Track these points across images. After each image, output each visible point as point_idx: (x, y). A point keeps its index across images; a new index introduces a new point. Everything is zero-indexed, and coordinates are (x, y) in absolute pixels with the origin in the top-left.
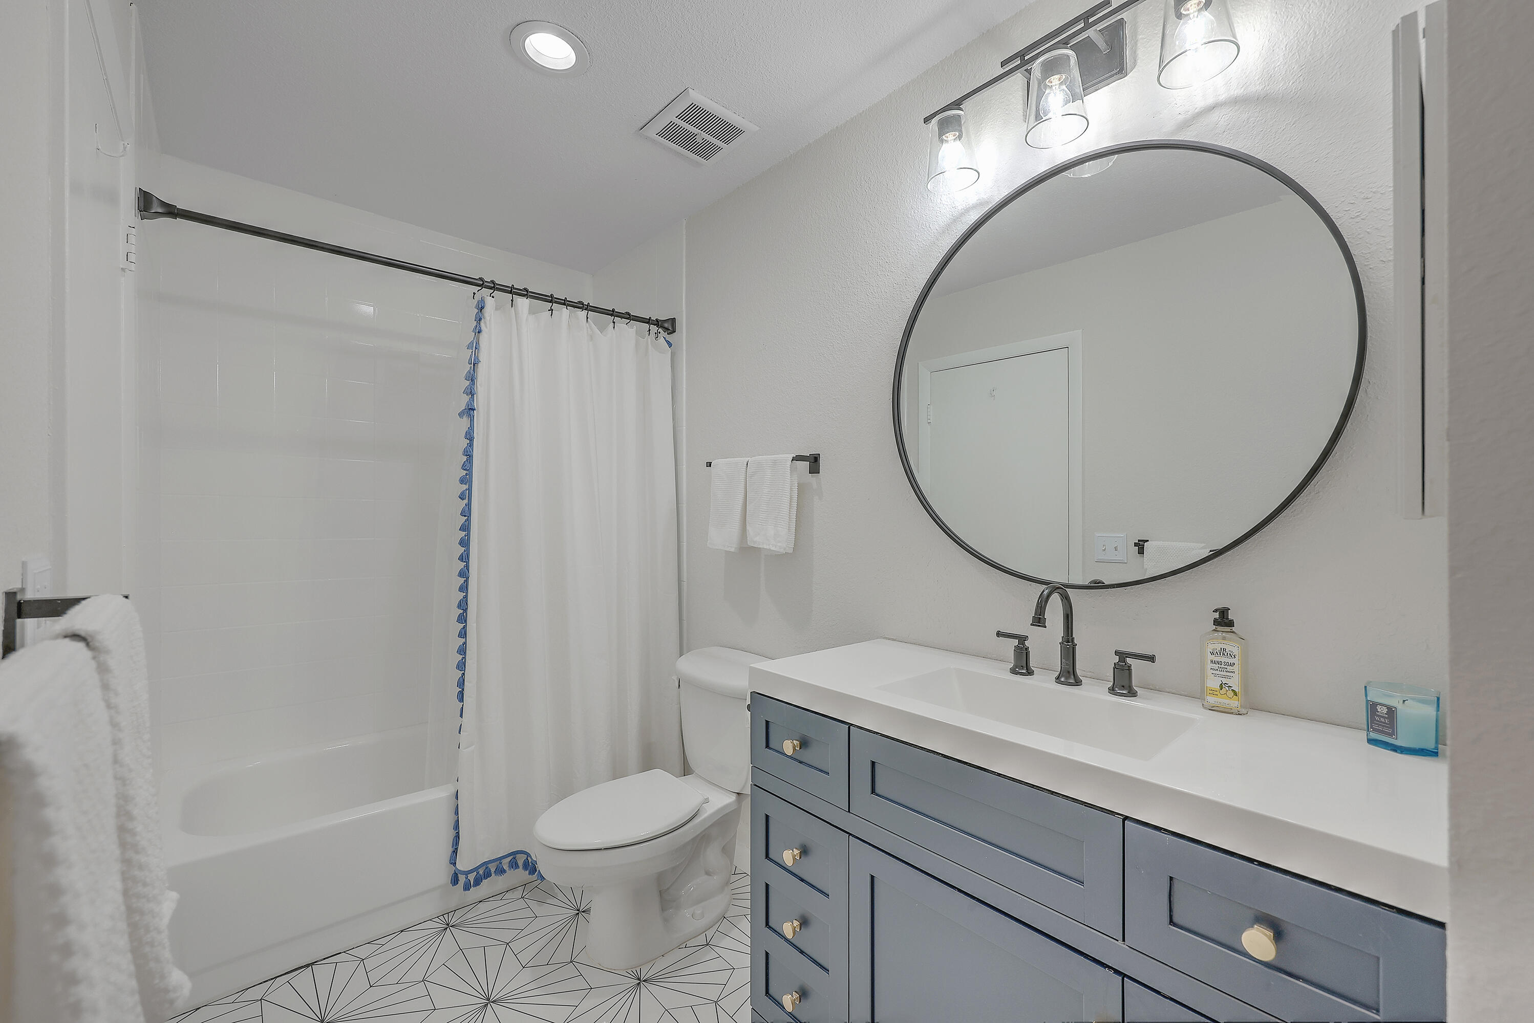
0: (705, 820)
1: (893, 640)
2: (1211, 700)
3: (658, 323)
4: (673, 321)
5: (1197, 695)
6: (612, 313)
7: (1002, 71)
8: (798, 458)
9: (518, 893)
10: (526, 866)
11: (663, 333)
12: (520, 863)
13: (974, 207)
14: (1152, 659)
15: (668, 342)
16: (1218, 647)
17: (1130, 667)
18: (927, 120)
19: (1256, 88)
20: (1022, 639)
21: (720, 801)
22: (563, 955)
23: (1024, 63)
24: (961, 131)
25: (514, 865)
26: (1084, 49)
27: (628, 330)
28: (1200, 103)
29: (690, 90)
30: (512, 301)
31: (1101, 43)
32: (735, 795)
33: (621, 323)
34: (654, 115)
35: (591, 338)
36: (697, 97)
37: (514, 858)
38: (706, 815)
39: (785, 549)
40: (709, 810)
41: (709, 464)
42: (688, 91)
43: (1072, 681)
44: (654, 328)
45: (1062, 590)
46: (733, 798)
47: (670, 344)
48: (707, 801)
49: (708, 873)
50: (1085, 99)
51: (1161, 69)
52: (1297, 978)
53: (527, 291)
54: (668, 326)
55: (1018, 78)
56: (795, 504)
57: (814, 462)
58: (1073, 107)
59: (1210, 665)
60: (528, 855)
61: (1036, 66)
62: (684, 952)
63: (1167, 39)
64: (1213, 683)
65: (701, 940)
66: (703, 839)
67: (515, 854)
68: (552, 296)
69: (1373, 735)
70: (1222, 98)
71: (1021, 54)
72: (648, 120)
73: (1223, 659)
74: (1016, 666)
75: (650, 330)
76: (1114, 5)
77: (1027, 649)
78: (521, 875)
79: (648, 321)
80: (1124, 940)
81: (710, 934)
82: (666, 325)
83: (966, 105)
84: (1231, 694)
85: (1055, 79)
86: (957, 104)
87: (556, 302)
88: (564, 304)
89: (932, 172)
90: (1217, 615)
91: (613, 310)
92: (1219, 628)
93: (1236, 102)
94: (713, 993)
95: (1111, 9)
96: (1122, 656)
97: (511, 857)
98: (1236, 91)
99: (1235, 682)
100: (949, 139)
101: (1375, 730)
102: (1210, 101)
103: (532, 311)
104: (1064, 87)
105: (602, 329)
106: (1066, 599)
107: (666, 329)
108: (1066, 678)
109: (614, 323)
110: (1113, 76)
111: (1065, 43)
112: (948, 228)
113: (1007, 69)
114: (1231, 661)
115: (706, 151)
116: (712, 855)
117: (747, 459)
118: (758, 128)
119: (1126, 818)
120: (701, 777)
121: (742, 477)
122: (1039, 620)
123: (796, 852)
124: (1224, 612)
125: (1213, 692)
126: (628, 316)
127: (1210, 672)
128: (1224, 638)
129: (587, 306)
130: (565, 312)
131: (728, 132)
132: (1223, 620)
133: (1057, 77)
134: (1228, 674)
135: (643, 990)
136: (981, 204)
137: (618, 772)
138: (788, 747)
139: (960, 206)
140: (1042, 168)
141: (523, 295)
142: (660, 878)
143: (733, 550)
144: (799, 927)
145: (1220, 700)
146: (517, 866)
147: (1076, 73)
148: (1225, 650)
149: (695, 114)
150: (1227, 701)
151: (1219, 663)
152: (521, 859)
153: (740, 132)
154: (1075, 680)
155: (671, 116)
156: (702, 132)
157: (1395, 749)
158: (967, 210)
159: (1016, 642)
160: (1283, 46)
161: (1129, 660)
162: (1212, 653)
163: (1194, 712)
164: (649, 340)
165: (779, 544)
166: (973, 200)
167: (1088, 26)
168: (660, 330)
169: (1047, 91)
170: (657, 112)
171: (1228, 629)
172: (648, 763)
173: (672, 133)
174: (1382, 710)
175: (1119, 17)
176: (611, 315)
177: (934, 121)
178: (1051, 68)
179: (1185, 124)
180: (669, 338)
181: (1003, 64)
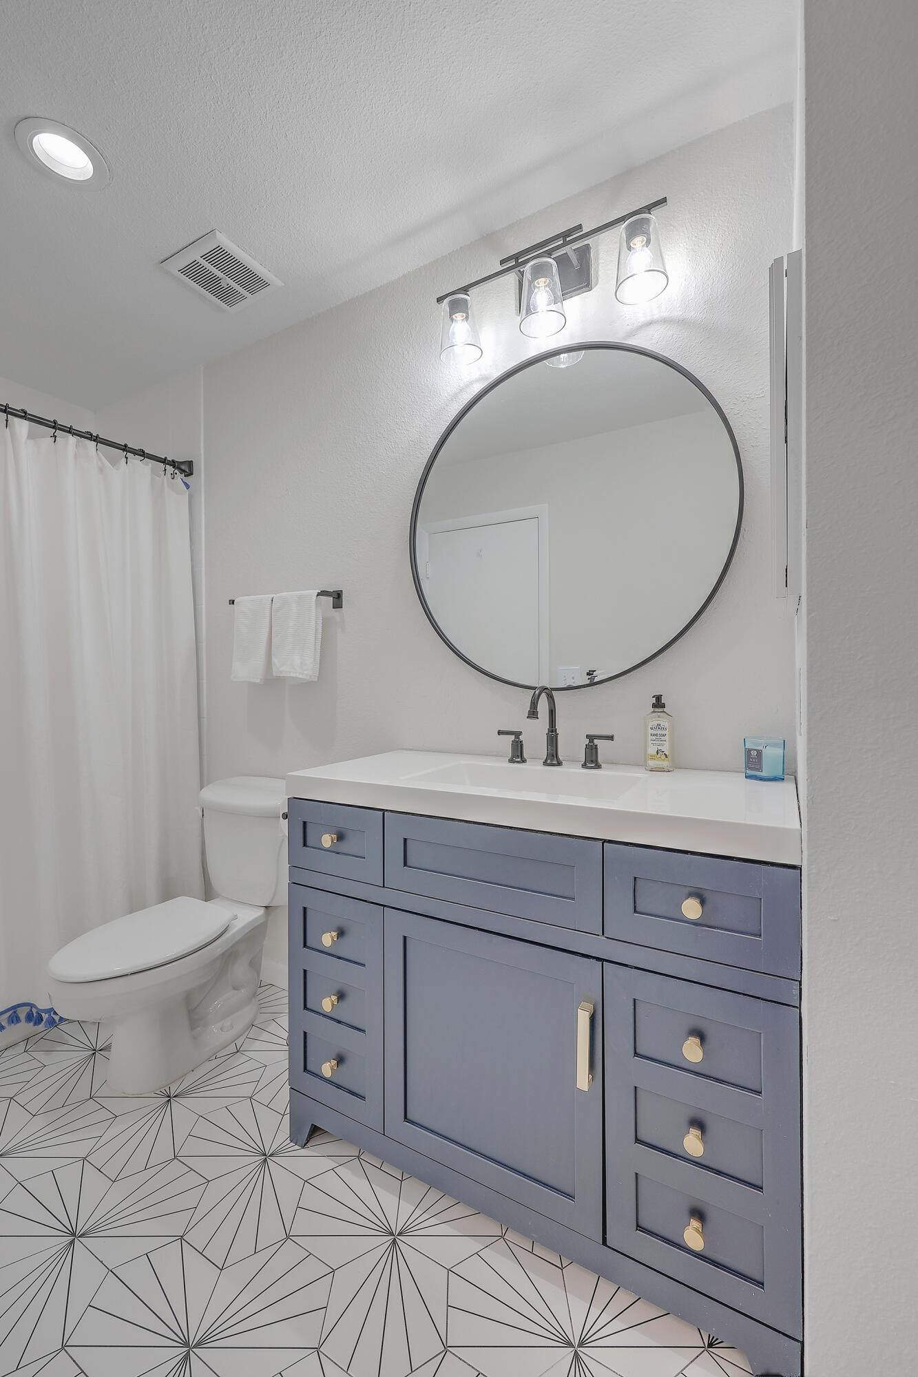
0: (234, 934)
1: (411, 750)
2: (651, 763)
3: (173, 464)
4: (190, 464)
5: (641, 763)
6: (125, 448)
7: (500, 268)
8: (323, 593)
9: (22, 1046)
10: (29, 1018)
11: (179, 476)
12: (22, 1016)
13: (478, 380)
14: (611, 738)
15: (186, 484)
16: (655, 723)
17: (596, 746)
18: (440, 300)
19: (677, 314)
20: (517, 734)
21: (248, 916)
22: (82, 1092)
23: (518, 265)
24: (467, 313)
25: (14, 1019)
26: (563, 261)
27: (144, 469)
28: (642, 319)
29: (217, 232)
30: (7, 421)
31: (574, 258)
32: (263, 909)
33: (135, 460)
34: (176, 250)
35: (101, 470)
36: (223, 240)
37: (15, 1012)
38: (235, 930)
39: (310, 677)
40: (238, 925)
41: (232, 602)
42: (215, 234)
43: (555, 762)
44: (170, 469)
45: (549, 692)
46: (261, 912)
47: (187, 486)
48: (235, 918)
49: (235, 988)
50: (564, 302)
51: (619, 285)
52: (714, 928)
53: (25, 413)
54: (185, 468)
55: (511, 278)
56: (319, 636)
57: (337, 597)
58: (553, 307)
59: (650, 737)
60: (31, 1005)
61: (527, 268)
62: (214, 1063)
63: (622, 262)
64: (652, 750)
65: (232, 1048)
66: (229, 956)
67: (15, 1008)
68: (55, 422)
69: (750, 772)
70: (655, 317)
71: (516, 257)
72: (170, 255)
73: (659, 732)
74: (513, 757)
75: (165, 470)
76: (585, 230)
77: (521, 742)
78: (24, 1028)
79: (164, 461)
80: (603, 934)
81: (239, 1043)
82: (183, 467)
83: (472, 291)
84: (664, 757)
85: (542, 282)
86: (465, 290)
87: (60, 429)
88: (70, 432)
89: (445, 345)
90: (654, 700)
91: (126, 446)
92: (657, 710)
93: (665, 321)
94: (247, 1090)
95: (581, 233)
96: (591, 738)
97: (11, 1012)
98: (665, 314)
99: (666, 748)
100: (458, 319)
101: (750, 769)
102: (648, 318)
103: (31, 436)
104: (548, 289)
105: (114, 463)
106: (551, 698)
107: (182, 471)
108: (551, 761)
109: (127, 458)
110: (582, 288)
111: (549, 253)
112: (455, 397)
113: (505, 267)
114: (663, 732)
115: (227, 296)
116: (240, 970)
117: (272, 596)
118: (283, 284)
119: (605, 841)
120: (228, 899)
121: (268, 614)
122: (533, 714)
123: (334, 934)
124: (658, 698)
125: (652, 757)
126: (142, 453)
127: (650, 742)
128: (659, 717)
129: (97, 437)
130: (72, 440)
131: (252, 282)
132: (659, 703)
133: (543, 279)
134: (662, 742)
135: (174, 1104)
136: (482, 379)
137: (135, 904)
138: (327, 841)
139: (466, 379)
140: (532, 353)
141: (21, 417)
142: (188, 997)
143: (258, 681)
144: (336, 1001)
145: (657, 762)
146: (18, 1020)
147: (557, 279)
148: (660, 725)
149: (219, 256)
150: (660, 763)
151: (656, 735)
152: (22, 1012)
153: (267, 285)
154: (557, 761)
155: (195, 254)
156: (227, 277)
157: (762, 779)
158: (471, 383)
159: (513, 737)
160: (694, 285)
161: (596, 741)
162: (651, 729)
163: (640, 774)
164: (165, 480)
165: (306, 672)
166: (476, 375)
167: (565, 244)
168: (176, 471)
169: (536, 291)
170: (180, 248)
171: (661, 710)
172: (167, 892)
173: (193, 272)
174: (754, 753)
175: (586, 243)
176: (124, 450)
177: (446, 301)
178: (539, 271)
179: (631, 334)
180: (186, 479)
181: (502, 262)
